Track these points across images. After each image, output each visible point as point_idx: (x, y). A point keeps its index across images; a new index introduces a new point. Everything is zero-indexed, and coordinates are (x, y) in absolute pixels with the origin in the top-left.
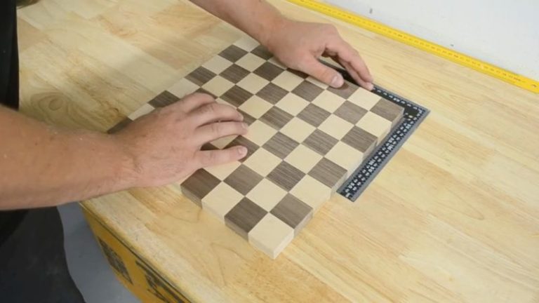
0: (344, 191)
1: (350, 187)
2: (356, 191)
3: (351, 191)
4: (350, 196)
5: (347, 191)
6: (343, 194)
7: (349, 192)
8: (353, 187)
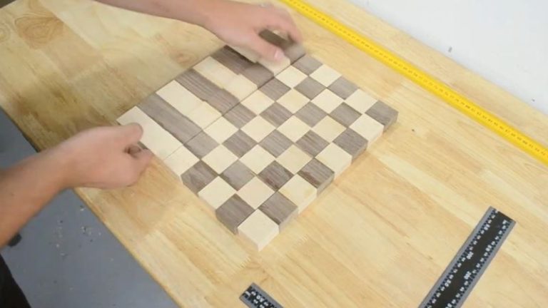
0: (254, 290)
1: (258, 297)
2: (252, 302)
3: (252, 298)
4: (246, 296)
5: (254, 294)
6: (250, 290)
7: (252, 295)
8: (258, 300)
